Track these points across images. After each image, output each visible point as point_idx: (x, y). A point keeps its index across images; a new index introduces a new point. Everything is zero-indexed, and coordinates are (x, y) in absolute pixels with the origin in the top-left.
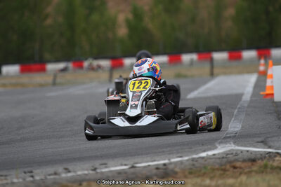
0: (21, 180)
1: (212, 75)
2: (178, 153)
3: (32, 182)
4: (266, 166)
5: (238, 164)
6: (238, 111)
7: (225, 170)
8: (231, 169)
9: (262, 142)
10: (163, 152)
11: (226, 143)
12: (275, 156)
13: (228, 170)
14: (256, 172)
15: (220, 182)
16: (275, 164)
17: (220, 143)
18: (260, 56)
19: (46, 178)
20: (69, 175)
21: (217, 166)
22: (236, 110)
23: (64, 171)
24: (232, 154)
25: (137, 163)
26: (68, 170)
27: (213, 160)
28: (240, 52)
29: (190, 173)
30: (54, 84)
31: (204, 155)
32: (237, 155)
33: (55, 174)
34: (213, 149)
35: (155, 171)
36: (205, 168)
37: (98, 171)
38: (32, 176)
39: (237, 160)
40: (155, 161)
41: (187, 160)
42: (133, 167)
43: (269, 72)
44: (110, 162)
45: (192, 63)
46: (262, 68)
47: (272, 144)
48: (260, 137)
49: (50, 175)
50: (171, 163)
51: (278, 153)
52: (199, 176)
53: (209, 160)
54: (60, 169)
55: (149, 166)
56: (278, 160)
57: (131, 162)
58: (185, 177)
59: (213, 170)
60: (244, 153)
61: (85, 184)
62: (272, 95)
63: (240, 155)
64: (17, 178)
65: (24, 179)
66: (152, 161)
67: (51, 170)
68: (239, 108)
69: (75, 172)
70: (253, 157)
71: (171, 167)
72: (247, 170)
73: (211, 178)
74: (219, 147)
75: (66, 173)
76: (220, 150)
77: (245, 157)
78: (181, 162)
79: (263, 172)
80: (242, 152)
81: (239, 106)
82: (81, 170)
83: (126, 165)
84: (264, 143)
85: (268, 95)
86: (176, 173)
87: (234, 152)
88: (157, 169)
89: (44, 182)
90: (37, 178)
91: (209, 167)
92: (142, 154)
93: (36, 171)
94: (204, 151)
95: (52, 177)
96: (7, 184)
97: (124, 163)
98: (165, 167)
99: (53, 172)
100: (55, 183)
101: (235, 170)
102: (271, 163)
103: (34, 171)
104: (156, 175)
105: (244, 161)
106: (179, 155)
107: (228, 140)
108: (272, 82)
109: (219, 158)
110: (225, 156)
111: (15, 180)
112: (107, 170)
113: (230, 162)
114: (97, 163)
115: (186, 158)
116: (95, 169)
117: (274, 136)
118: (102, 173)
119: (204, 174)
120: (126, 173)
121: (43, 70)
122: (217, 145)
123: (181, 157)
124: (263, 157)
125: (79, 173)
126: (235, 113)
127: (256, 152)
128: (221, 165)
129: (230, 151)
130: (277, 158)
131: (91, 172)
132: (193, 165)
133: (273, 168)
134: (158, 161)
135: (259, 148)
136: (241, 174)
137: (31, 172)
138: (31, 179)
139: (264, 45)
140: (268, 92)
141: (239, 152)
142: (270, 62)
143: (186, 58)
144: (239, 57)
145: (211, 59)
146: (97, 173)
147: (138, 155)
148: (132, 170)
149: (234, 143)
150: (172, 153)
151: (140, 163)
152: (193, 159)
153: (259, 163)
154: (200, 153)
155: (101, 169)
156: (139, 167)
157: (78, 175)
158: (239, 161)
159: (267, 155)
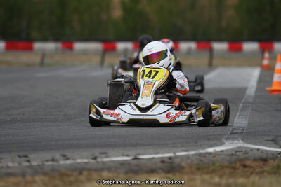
0: (16, 165)
1: (211, 66)
2: (183, 146)
3: (29, 167)
4: (278, 167)
5: (248, 163)
6: (243, 107)
7: (234, 168)
8: (241, 168)
9: (272, 141)
10: (167, 144)
11: (233, 139)
13: (238, 169)
14: (269, 173)
15: (231, 181)
17: (227, 139)
19: (43, 165)
20: (68, 162)
21: (226, 164)
22: (241, 105)
23: (62, 158)
24: (242, 151)
25: (139, 155)
26: (65, 157)
27: (223, 156)
28: (241, 43)
29: (198, 169)
30: (42, 64)
31: (211, 150)
32: (246, 152)
33: (53, 160)
34: (220, 145)
35: (160, 165)
36: (214, 164)
37: (99, 160)
38: (28, 161)
39: (247, 159)
40: (158, 153)
41: (194, 155)
42: (136, 158)
43: (277, 67)
44: (110, 151)
45: (189, 52)
46: (266, 62)
48: (269, 135)
49: (47, 161)
50: (176, 157)
52: (208, 173)
54: (57, 156)
55: (153, 158)
57: (132, 152)
58: (193, 173)
59: (222, 167)
60: (255, 151)
61: (85, 173)
63: (251, 154)
64: (13, 162)
65: (20, 164)
66: (156, 154)
67: (48, 156)
68: (244, 103)
69: (75, 159)
70: (264, 156)
71: (177, 161)
72: (258, 170)
73: (221, 177)
74: (227, 143)
75: (64, 160)
76: (228, 146)
77: (256, 156)
78: (188, 157)
79: (275, 173)
80: (251, 150)
81: (243, 101)
82: (80, 159)
83: (128, 156)
84: (274, 142)
85: (274, 91)
86: (183, 168)
87: (244, 150)
88: (163, 162)
89: (41, 168)
90: (34, 163)
91: (218, 164)
93: (31, 156)
94: (211, 146)
95: (50, 163)
96: (2, 167)
98: (170, 161)
99: (50, 158)
100: (53, 170)
101: (246, 169)
103: (29, 155)
104: (161, 169)
105: (255, 160)
106: (184, 149)
107: (236, 136)
108: (279, 78)
109: (226, 155)
110: (234, 153)
111: (10, 164)
112: (108, 159)
113: (240, 160)
114: (97, 152)
115: (192, 153)
116: (95, 158)
118: (103, 163)
119: (213, 171)
120: (129, 164)
121: (30, 48)
122: (225, 141)
123: (187, 151)
124: (275, 156)
125: (79, 161)
126: (240, 108)
127: (266, 151)
128: (231, 163)
129: (238, 148)
131: (92, 161)
132: (202, 161)
134: (163, 153)
135: (269, 147)
136: (252, 173)
137: (26, 156)
138: (27, 164)
139: (266, 38)
140: (275, 87)
141: (249, 150)
142: (279, 56)
143: (184, 46)
144: (240, 49)
145: (211, 50)
146: (98, 162)
147: (140, 146)
148: (136, 162)
149: (243, 140)
150: (177, 147)
151: (143, 155)
152: (200, 155)
153: (271, 163)
154: (207, 148)
155: (101, 158)
156: (143, 159)
157: (77, 163)
158: (250, 160)
159: (279, 156)
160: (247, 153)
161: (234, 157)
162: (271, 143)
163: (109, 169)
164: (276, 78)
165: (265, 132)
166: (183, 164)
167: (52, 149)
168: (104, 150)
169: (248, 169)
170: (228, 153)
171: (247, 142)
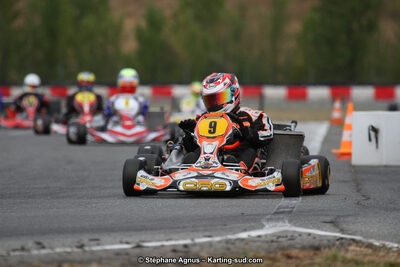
2: (206, 230)
4: (335, 258)
5: (294, 252)
7: (274, 260)
8: (284, 259)
9: (331, 222)
10: (184, 227)
11: (278, 220)
12: (350, 245)
13: (278, 261)
16: (349, 256)
17: (269, 220)
18: (335, 96)
19: (9, 254)
20: (44, 252)
21: (262, 254)
23: (36, 246)
24: (286, 237)
25: (144, 241)
26: (41, 245)
27: (259, 244)
28: (304, 88)
31: (244, 235)
32: (292, 238)
33: (23, 249)
34: (259, 228)
35: (170, 255)
36: (244, 253)
37: (87, 248)
39: (292, 247)
40: (171, 240)
41: (220, 242)
42: (139, 246)
43: (348, 121)
44: (104, 238)
46: (336, 115)
47: (345, 226)
48: (327, 215)
49: (14, 250)
50: (195, 245)
51: (353, 240)
54: (30, 243)
55: (163, 246)
56: (353, 251)
57: (135, 239)
60: (304, 237)
62: (350, 154)
63: (298, 240)
66: (167, 240)
67: (16, 243)
69: (52, 248)
70: (317, 244)
71: (195, 250)
72: (307, 262)
74: (267, 226)
75: (38, 249)
76: (268, 230)
77: (305, 243)
78: (210, 244)
80: (300, 235)
82: (61, 247)
83: (127, 243)
84: (334, 224)
85: (343, 154)
87: (289, 235)
88: (174, 251)
89: (5, 260)
91: (251, 254)
92: (151, 229)
94: (245, 230)
95: (17, 253)
97: (124, 240)
98: (185, 250)
99: (19, 247)
100: (22, 262)
101: (290, 261)
102: (342, 253)
105: (303, 248)
106: (207, 233)
107: (281, 216)
108: (351, 136)
109: (267, 242)
110: (275, 238)
112: (99, 248)
113: (283, 249)
114: (85, 239)
115: (217, 239)
116: (82, 246)
117: (348, 216)
118: (92, 252)
120: (127, 254)
122: (265, 223)
123: (210, 236)
124: (330, 244)
125: (58, 250)
127: (320, 236)
128: (270, 252)
129: (283, 232)
130: (352, 248)
131: (76, 250)
132: (228, 249)
133: (345, 262)
134: (176, 240)
135: (322, 230)
136: (297, 266)
139: (341, 80)
140: (344, 150)
141: (296, 235)
142: (350, 106)
144: (303, 96)
145: (261, 97)
146: (85, 251)
147: (147, 230)
148: (138, 251)
149: (290, 221)
150: (197, 231)
151: (149, 241)
152: (228, 241)
153: (326, 252)
154: (238, 233)
155: (90, 246)
156: (147, 247)
157: (56, 253)
158: (296, 248)
159: (337, 243)
160: (294, 239)
161: (275, 244)
162: (328, 225)
163: (99, 261)
165: (323, 210)
166: (204, 254)
167: (23, 235)
168: (96, 236)
169: (294, 260)
170: (269, 239)
171: (295, 225)
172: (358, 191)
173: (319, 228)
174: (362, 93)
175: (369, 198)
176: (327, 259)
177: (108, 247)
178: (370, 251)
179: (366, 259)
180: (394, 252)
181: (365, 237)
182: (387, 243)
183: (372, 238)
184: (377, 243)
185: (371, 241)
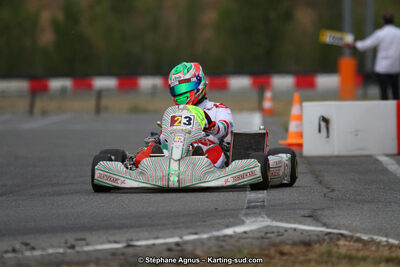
2: (188, 227)
4: (330, 254)
5: (286, 249)
7: (269, 257)
8: (278, 256)
9: (310, 217)
10: (164, 225)
11: (255, 215)
12: (338, 239)
13: (273, 258)
14: (318, 262)
16: (343, 251)
17: (247, 215)
19: (2, 257)
20: (37, 253)
21: (257, 251)
23: (24, 247)
24: (273, 232)
26: (29, 246)
27: (249, 240)
31: (229, 231)
32: (280, 235)
33: (14, 251)
35: (167, 254)
36: (240, 251)
37: (78, 249)
39: (283, 243)
40: (157, 238)
41: (209, 239)
42: (129, 246)
43: (293, 111)
44: (89, 237)
46: (268, 105)
47: (325, 220)
49: (6, 252)
50: (186, 242)
51: (342, 235)
53: (243, 241)
54: (17, 245)
55: (154, 245)
56: (345, 245)
60: (291, 232)
62: (300, 146)
63: (286, 236)
69: (43, 249)
70: (307, 239)
71: (189, 248)
72: (301, 258)
74: (247, 221)
76: (251, 225)
78: (202, 242)
79: (326, 263)
80: (286, 231)
82: (54, 249)
83: (116, 242)
84: (313, 217)
85: (290, 145)
87: (275, 230)
88: (170, 250)
91: (245, 251)
92: (132, 227)
94: (227, 226)
95: (10, 255)
97: (117, 239)
98: (179, 248)
99: (10, 249)
101: (285, 258)
102: (335, 249)
105: (294, 244)
106: (193, 231)
107: (257, 210)
109: (253, 238)
110: (263, 234)
113: (274, 245)
114: (71, 238)
115: (205, 236)
116: (72, 247)
117: (323, 209)
118: (87, 253)
120: (123, 254)
122: (244, 218)
123: (196, 234)
124: (320, 239)
125: (51, 251)
127: (307, 231)
128: (263, 249)
130: (341, 242)
131: (69, 251)
132: (221, 247)
133: (341, 257)
134: (165, 238)
135: (305, 224)
136: (294, 263)
140: (292, 141)
141: (282, 230)
142: (297, 97)
143: (145, 83)
144: (224, 87)
146: (78, 252)
147: (127, 227)
148: (130, 250)
149: (269, 216)
150: (179, 228)
151: (138, 240)
152: (217, 238)
153: (318, 248)
154: (222, 229)
155: (82, 246)
156: (139, 246)
157: (49, 254)
158: (287, 244)
159: (326, 237)
160: (282, 235)
161: (266, 241)
162: (309, 219)
163: (97, 261)
164: (293, 127)
165: (294, 204)
166: (198, 252)
167: (3, 235)
168: (80, 235)
170: (255, 235)
171: (274, 219)
172: (320, 183)
173: (300, 223)
174: (283, 82)
175: (333, 190)
176: (322, 255)
177: (99, 247)
178: (361, 245)
179: (361, 254)
180: (384, 246)
181: (350, 231)
182: (375, 237)
183: (357, 232)
184: (365, 237)
185: (358, 235)
